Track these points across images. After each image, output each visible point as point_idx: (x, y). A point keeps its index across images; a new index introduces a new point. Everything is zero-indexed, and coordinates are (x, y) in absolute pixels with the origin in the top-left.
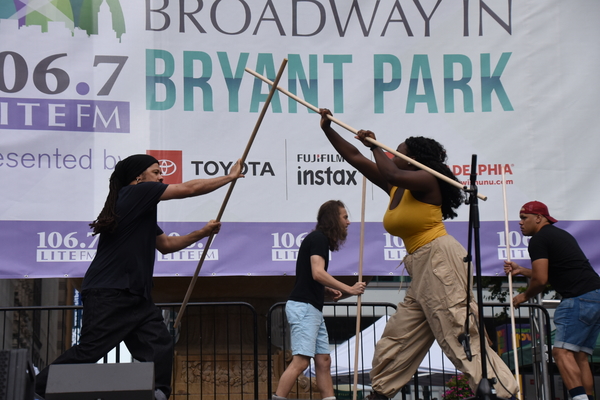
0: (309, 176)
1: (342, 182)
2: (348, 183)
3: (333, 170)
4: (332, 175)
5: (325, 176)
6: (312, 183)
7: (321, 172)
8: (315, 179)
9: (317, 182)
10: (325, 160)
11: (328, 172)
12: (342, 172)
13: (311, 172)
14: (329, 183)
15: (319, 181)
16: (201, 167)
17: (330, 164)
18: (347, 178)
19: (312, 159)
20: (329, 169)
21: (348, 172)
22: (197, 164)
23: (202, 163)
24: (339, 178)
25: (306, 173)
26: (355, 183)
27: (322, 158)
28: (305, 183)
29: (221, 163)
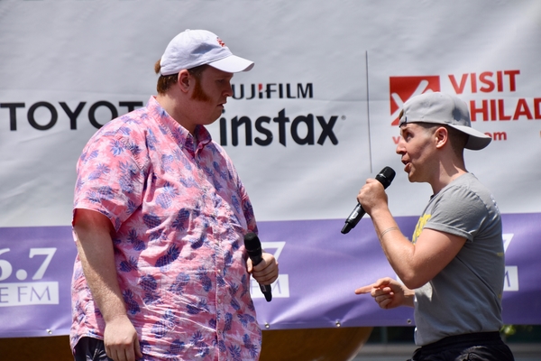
0: (242, 129)
1: (309, 140)
2: (321, 141)
3: (291, 116)
4: (288, 126)
5: (273, 127)
6: (249, 142)
7: (267, 119)
8: (255, 134)
9: (258, 141)
10: (275, 95)
11: (281, 119)
12: (309, 120)
13: (246, 120)
14: (282, 141)
15: (263, 137)
16: (22, 114)
17: (285, 103)
18: (318, 130)
19: (248, 92)
20: (282, 113)
21: (321, 119)
22: (13, 107)
23: (22, 105)
24: (302, 130)
25: (236, 123)
26: (335, 141)
27: (269, 91)
28: (235, 142)
29: (64, 105)
